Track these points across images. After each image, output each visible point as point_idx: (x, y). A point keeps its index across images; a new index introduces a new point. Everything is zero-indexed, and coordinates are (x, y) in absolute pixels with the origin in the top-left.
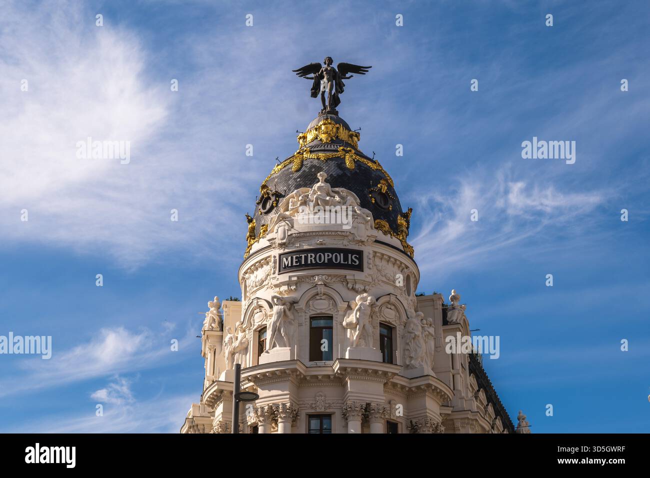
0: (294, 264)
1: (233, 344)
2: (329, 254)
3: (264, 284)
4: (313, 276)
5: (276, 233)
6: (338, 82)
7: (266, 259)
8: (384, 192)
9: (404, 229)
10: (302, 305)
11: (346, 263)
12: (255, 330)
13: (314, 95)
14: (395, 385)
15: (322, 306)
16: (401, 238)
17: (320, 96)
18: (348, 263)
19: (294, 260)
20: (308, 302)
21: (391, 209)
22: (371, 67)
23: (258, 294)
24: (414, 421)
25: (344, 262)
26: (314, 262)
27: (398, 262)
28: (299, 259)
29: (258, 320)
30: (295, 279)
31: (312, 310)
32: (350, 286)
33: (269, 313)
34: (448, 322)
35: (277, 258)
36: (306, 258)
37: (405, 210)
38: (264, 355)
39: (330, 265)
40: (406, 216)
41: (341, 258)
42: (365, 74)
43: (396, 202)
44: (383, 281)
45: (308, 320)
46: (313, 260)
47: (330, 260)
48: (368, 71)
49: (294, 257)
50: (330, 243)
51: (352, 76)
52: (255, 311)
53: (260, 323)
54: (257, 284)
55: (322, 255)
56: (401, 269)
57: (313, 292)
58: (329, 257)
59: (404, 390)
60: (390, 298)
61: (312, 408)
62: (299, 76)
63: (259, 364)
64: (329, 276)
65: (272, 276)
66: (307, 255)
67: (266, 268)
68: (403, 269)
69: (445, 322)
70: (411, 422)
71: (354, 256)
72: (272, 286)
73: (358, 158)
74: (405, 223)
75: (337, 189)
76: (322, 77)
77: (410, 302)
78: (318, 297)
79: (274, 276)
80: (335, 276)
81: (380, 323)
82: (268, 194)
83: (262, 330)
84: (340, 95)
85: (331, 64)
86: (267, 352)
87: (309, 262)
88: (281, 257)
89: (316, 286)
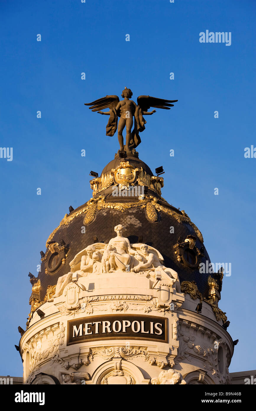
0: (86, 333)
2: (128, 322)
4: (108, 348)
5: (66, 296)
6: (138, 118)
7: (52, 326)
8: (192, 248)
11: (148, 332)
13: (110, 133)
16: (212, 303)
17: (117, 134)
18: (150, 332)
19: (87, 329)
22: (177, 101)
25: (145, 331)
26: (109, 331)
27: (208, 332)
28: (92, 328)
36: (100, 326)
39: (129, 334)
40: (218, 277)
41: (141, 326)
42: (170, 109)
44: (190, 355)
46: (109, 329)
47: (129, 329)
48: (173, 105)
51: (154, 111)
54: (41, 357)
55: (120, 323)
57: (108, 366)
58: (128, 326)
62: (93, 111)
64: (127, 347)
65: (59, 347)
66: (102, 323)
71: (156, 324)
72: (59, 359)
73: (161, 208)
74: (216, 286)
75: (137, 245)
76: (119, 112)
78: (114, 373)
84: (140, 134)
85: (130, 97)
87: (104, 331)
88: (71, 324)
89: (112, 359)
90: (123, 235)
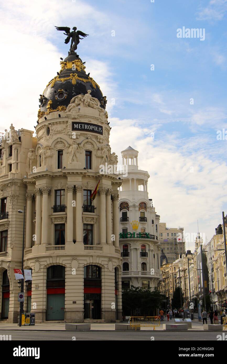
0: (79, 128)
4: (86, 134)
5: (72, 113)
7: (64, 121)
10: (82, 145)
12: (57, 151)
13: (66, 42)
15: (89, 147)
18: (99, 131)
19: (79, 126)
20: (84, 144)
22: (89, 35)
26: (87, 129)
28: (81, 126)
29: (59, 146)
30: (79, 134)
31: (85, 148)
32: (98, 140)
35: (71, 123)
36: (84, 126)
39: (93, 131)
41: (96, 129)
42: (85, 37)
45: (84, 152)
47: (93, 129)
48: (87, 36)
50: (94, 122)
52: (58, 143)
53: (60, 148)
55: (90, 126)
57: (87, 140)
58: (93, 128)
61: (86, 187)
64: (92, 135)
65: (67, 130)
67: (64, 126)
71: (100, 128)
72: (67, 134)
75: (94, 98)
78: (88, 143)
79: (70, 131)
80: (94, 135)
82: (62, 92)
83: (60, 152)
87: (85, 128)
88: (73, 123)
89: (87, 138)
90: (90, 94)
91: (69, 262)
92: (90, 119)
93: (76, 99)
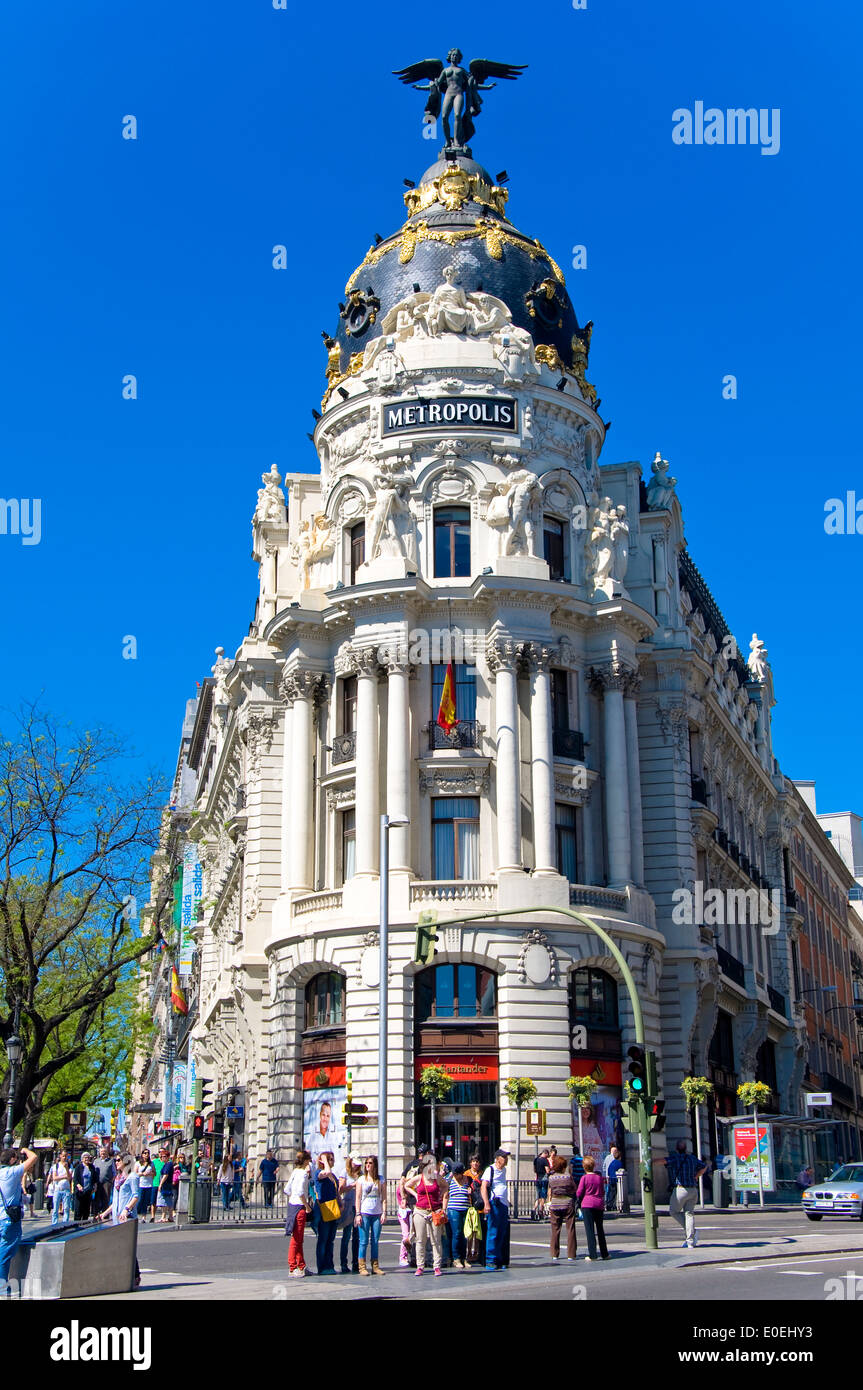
1: (311, 547)
2: (464, 405)
3: (358, 452)
4: (438, 442)
5: (377, 369)
6: (470, 95)
7: (359, 411)
8: (551, 297)
9: (581, 358)
12: (345, 528)
14: (568, 614)
15: (448, 491)
16: (577, 373)
17: (440, 122)
20: (430, 484)
21: (560, 325)
22: (527, 66)
23: (350, 469)
24: (596, 667)
27: (573, 416)
29: (350, 509)
30: (410, 445)
31: (437, 496)
32: (497, 458)
33: (368, 501)
34: (648, 506)
35: (379, 409)
37: (582, 326)
38: (362, 569)
40: (584, 335)
42: (517, 79)
43: (569, 315)
44: (549, 449)
45: (432, 512)
46: (438, 416)
48: (520, 74)
49: (407, 410)
50: (470, 390)
51: (495, 84)
52: (346, 496)
53: (353, 516)
54: (347, 451)
56: (577, 425)
57: (439, 466)
58: (465, 410)
59: (582, 621)
60: (560, 476)
62: (402, 84)
63: (357, 583)
65: (371, 440)
67: (362, 428)
68: (580, 426)
69: (644, 507)
70: (592, 670)
71: (502, 409)
72: (371, 456)
73: (507, 238)
74: (583, 350)
75: (474, 295)
76: (443, 87)
77: (592, 479)
78: (446, 476)
79: (375, 440)
80: (474, 441)
81: (545, 516)
82: (361, 301)
83: (356, 529)
84: (474, 120)
85: (460, 62)
86: (367, 565)
89: (443, 457)
90: (455, 281)
91: (353, 955)
92: (450, 381)
93: (400, 314)
